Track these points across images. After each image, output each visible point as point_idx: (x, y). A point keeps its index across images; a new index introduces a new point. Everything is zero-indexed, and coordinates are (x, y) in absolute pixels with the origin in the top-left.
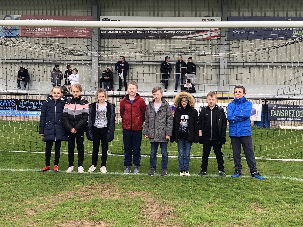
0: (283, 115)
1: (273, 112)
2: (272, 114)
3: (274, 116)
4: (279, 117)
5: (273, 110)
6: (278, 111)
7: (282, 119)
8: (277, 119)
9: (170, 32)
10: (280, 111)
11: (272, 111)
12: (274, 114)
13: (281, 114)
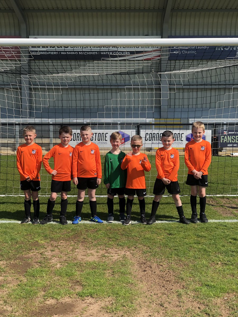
0: (233, 141)
1: (223, 138)
2: (223, 140)
3: (224, 142)
4: (230, 143)
5: (224, 136)
6: (228, 136)
7: (233, 145)
8: (228, 145)
9: (107, 53)
10: (231, 136)
11: (222, 136)
12: (225, 140)
13: (232, 140)
